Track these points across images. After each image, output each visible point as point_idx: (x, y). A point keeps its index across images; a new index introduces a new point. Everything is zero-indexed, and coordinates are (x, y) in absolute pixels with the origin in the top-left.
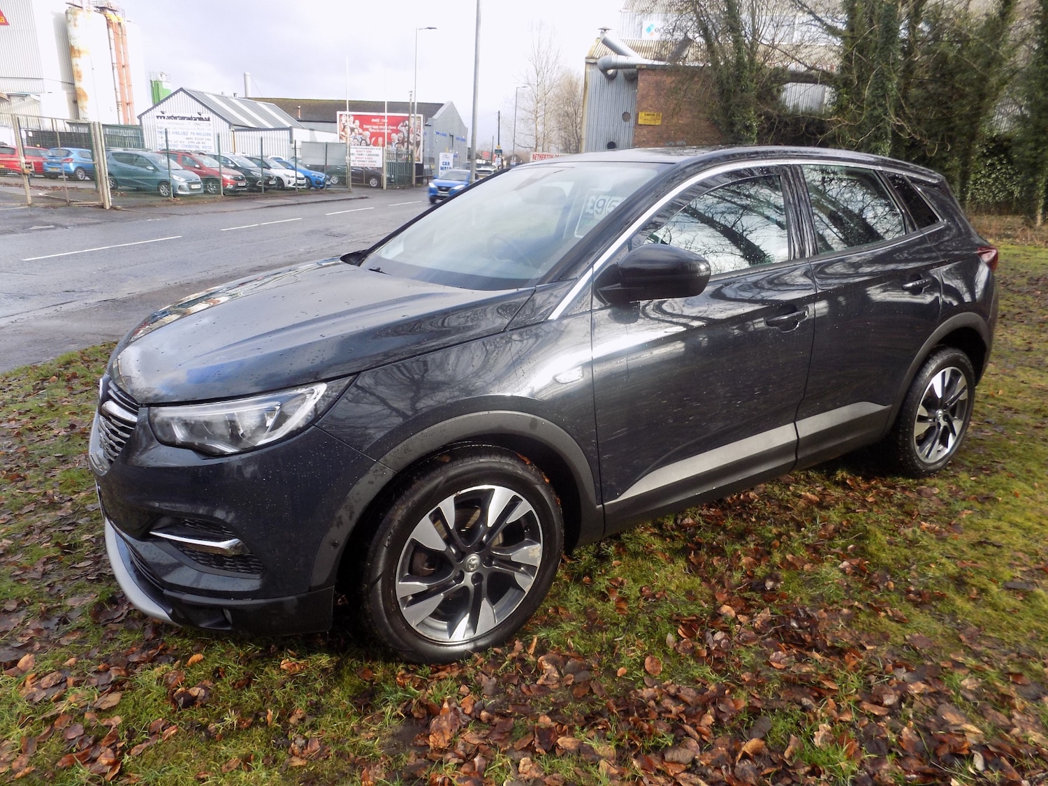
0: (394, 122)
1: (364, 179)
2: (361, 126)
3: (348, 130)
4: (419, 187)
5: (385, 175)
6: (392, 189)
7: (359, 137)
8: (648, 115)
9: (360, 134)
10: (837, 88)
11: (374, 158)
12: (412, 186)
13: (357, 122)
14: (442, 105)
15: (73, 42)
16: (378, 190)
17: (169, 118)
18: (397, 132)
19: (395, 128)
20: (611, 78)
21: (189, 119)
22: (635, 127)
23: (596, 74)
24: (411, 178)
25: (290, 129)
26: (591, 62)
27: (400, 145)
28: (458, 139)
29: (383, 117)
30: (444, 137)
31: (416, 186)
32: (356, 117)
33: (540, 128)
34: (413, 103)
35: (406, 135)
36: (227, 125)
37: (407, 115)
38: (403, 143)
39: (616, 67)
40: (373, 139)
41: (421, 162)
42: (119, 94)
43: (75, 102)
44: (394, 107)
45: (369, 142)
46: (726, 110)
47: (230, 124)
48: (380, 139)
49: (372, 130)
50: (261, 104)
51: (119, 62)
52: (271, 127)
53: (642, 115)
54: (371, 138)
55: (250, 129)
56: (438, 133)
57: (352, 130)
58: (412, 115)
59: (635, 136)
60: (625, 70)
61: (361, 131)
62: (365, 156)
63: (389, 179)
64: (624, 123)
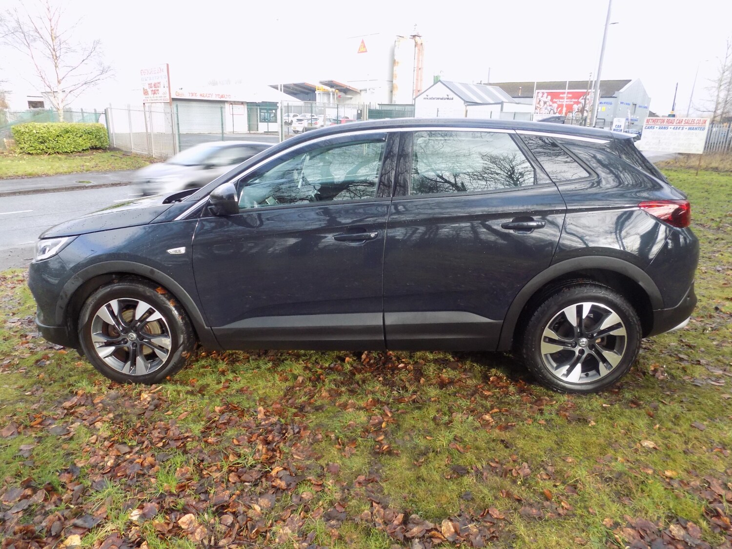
0: (576, 96)
2: (552, 100)
3: (542, 103)
7: (549, 108)
9: (551, 106)
13: (549, 97)
14: (629, 81)
15: (396, 58)
17: (430, 99)
18: (579, 103)
19: (576, 100)
21: (441, 99)
25: (502, 103)
27: (578, 113)
28: (640, 107)
29: (565, 93)
30: (627, 106)
32: (549, 94)
34: (592, 81)
36: (463, 102)
37: (585, 91)
38: (581, 112)
40: (559, 110)
42: (415, 85)
43: (392, 92)
45: (555, 112)
47: (466, 102)
49: (559, 103)
50: (489, 87)
51: (418, 67)
52: (492, 102)
54: (557, 108)
55: (476, 104)
56: (622, 103)
57: (545, 103)
58: (589, 90)
61: (551, 103)
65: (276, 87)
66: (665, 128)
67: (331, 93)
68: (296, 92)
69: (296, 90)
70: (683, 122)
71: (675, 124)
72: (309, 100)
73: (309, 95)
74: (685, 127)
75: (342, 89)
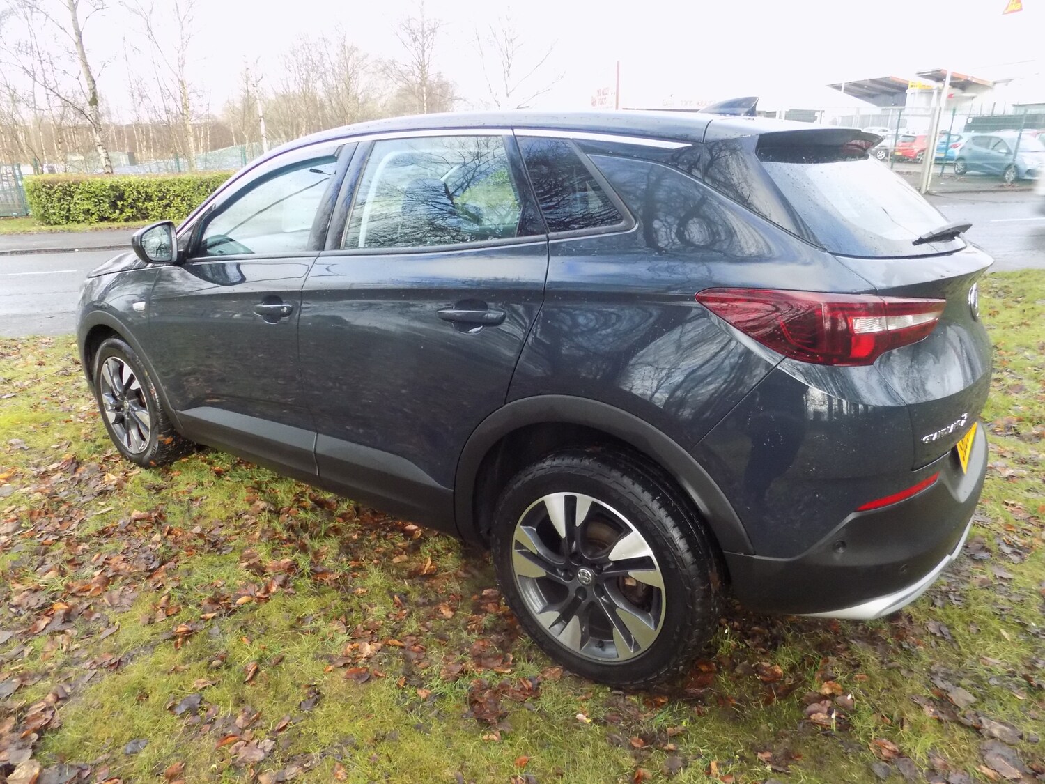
65: (838, 87)
67: (935, 92)
68: (873, 93)
69: (875, 89)
72: (895, 105)
73: (896, 97)
75: (958, 83)
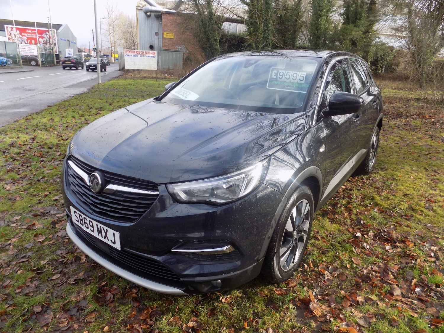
0: (41, 32)
1: (28, 61)
3: (13, 35)
4: (59, 66)
5: (40, 60)
6: (44, 66)
8: (168, 34)
9: (21, 38)
10: (248, 25)
11: (33, 51)
12: (55, 65)
13: (18, 32)
14: (62, 25)
16: (37, 67)
18: (42, 38)
20: (149, 16)
22: (162, 39)
23: (142, 15)
24: (53, 61)
26: (139, 9)
27: (45, 45)
28: (72, 42)
29: (35, 30)
30: (65, 41)
31: (57, 66)
32: (16, 29)
33: (112, 38)
34: (50, 24)
35: (48, 40)
37: (47, 29)
38: (46, 43)
39: (151, 11)
40: (29, 41)
41: (58, 53)
44: (40, 25)
45: (26, 42)
46: (205, 32)
48: (33, 41)
49: (28, 36)
53: (165, 33)
56: (61, 39)
58: (50, 30)
59: (163, 43)
60: (155, 13)
62: (27, 50)
63: (42, 62)
64: (156, 37)
66: (136, 56)
70: (145, 53)
71: (140, 54)
74: (146, 56)
